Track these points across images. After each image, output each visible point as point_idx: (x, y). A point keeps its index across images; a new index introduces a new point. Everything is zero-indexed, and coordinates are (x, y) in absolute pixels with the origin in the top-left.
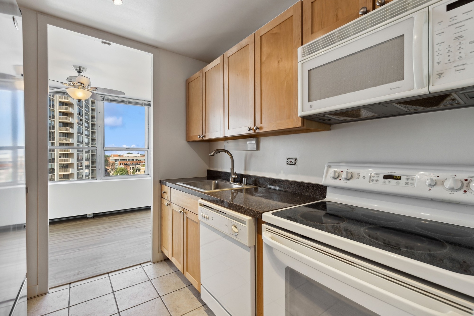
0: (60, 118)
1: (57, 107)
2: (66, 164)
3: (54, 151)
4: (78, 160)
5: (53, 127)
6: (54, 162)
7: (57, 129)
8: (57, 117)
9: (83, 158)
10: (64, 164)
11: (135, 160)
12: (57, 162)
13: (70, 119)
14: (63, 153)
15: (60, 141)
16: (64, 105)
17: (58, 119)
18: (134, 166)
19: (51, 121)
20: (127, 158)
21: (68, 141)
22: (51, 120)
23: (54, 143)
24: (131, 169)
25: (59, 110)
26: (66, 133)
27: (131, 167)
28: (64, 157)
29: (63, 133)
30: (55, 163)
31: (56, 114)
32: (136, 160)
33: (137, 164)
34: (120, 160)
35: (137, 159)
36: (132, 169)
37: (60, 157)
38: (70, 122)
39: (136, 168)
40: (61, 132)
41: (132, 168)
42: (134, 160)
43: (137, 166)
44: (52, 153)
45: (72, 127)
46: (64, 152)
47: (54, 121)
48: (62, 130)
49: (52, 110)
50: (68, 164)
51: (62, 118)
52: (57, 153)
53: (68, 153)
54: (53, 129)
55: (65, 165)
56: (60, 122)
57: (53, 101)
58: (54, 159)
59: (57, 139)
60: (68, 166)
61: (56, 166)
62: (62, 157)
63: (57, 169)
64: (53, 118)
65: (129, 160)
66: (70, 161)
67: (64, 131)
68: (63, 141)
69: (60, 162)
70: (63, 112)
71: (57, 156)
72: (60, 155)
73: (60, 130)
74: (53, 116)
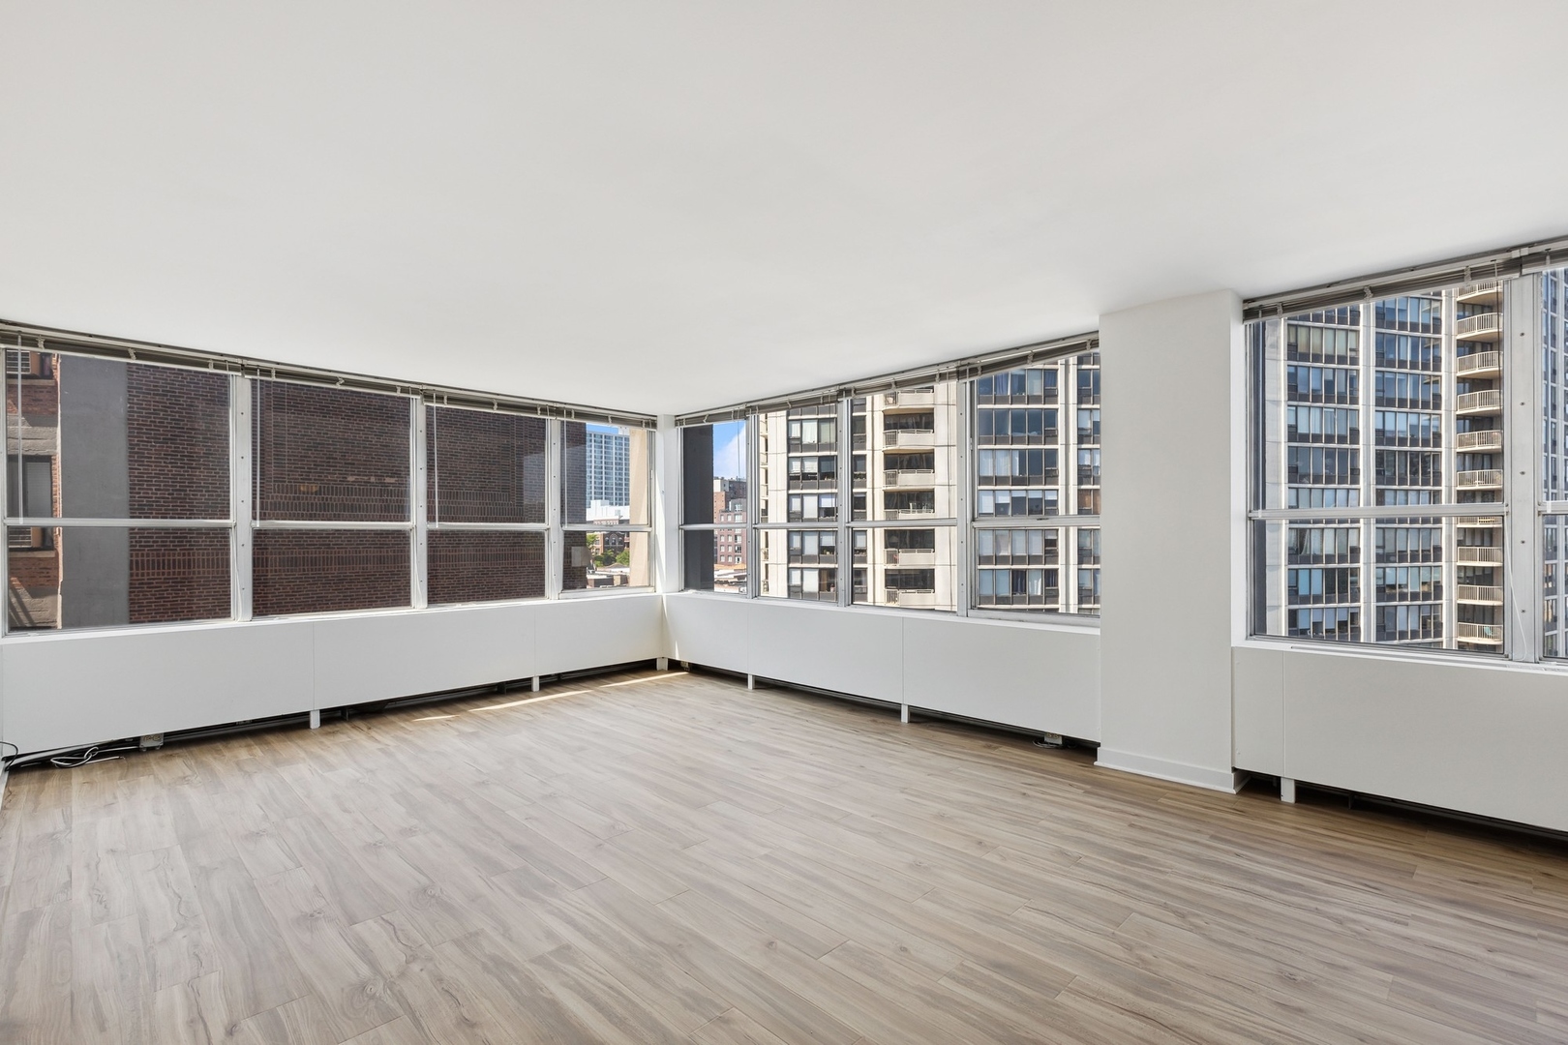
0: (1461, 403)
1: (1450, 364)
2: (1484, 568)
3: (1438, 520)
5: (1437, 436)
6: (1438, 558)
7: (1450, 443)
8: (1448, 400)
9: (1555, 549)
10: (1474, 568)
12: (1449, 561)
14: (1473, 530)
15: (1461, 484)
16: (1478, 347)
17: (1452, 403)
19: (1430, 420)
21: (1493, 481)
22: (1430, 414)
23: (1440, 491)
25: (1460, 374)
26: (1483, 454)
28: (1478, 542)
29: (1474, 454)
30: (1443, 563)
31: (1448, 389)
37: (1460, 543)
40: (1464, 453)
44: (1431, 529)
46: (1478, 526)
47: (1441, 415)
48: (1468, 444)
49: (1432, 379)
50: (1492, 568)
51: (1467, 400)
52: (1450, 530)
53: (1491, 529)
54: (1437, 444)
55: (1470, 574)
56: (1459, 417)
57: (1437, 347)
58: (1438, 549)
59: (1450, 480)
60: (1492, 575)
61: (1447, 574)
62: (1468, 542)
63: (1450, 587)
64: (1437, 406)
67: (1477, 448)
68: (1471, 482)
69: (1461, 559)
70: (1473, 379)
71: (1449, 537)
72: (1462, 534)
73: (1461, 444)
74: (1437, 397)
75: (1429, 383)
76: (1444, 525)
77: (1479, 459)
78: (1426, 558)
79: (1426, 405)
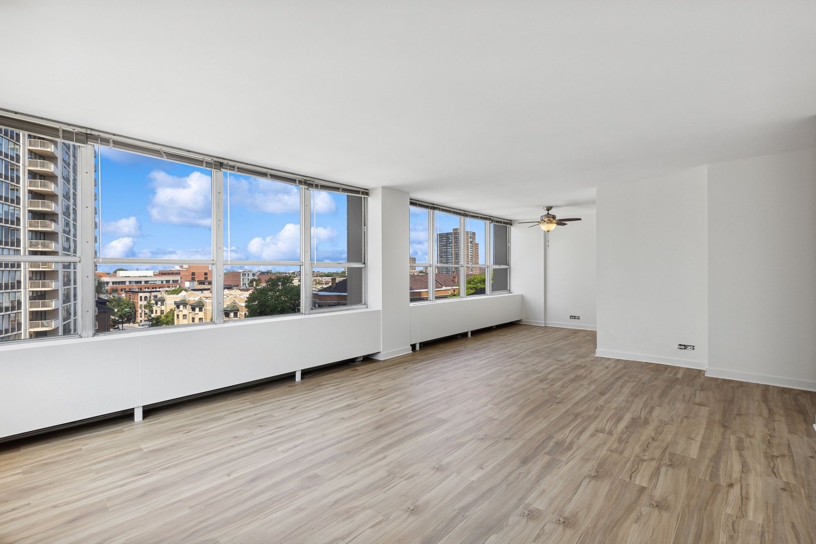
0: (31, 204)
1: (24, 181)
2: (41, 291)
3: (19, 266)
4: (65, 285)
5: (18, 219)
6: (19, 287)
7: (25, 224)
8: (24, 201)
10: (37, 291)
11: (143, 283)
12: (25, 288)
13: (52, 206)
14: (37, 271)
15: (31, 247)
16: (38, 177)
17: (25, 206)
18: (148, 295)
19: (14, 210)
20: (127, 280)
21: (48, 247)
22: (15, 207)
23: (20, 250)
24: (141, 300)
25: (29, 188)
26: (42, 232)
27: (141, 297)
28: (38, 278)
29: (36, 232)
30: (22, 290)
31: (23, 195)
32: (146, 282)
33: (153, 290)
34: (111, 284)
35: (148, 281)
36: (145, 300)
37: (30, 279)
38: (53, 211)
39: (152, 298)
40: (32, 231)
41: (143, 299)
42: (140, 282)
43: (154, 294)
44: (15, 271)
45: (56, 221)
46: (41, 269)
47: (20, 208)
48: (35, 227)
49: (16, 188)
50: (45, 291)
51: (33, 203)
52: (25, 271)
53: (44, 271)
54: (18, 224)
55: (39, 294)
56: (30, 211)
57: (18, 170)
58: (19, 282)
59: (25, 244)
60: (45, 294)
61: (24, 295)
62: (34, 278)
63: (26, 302)
64: (18, 203)
65: (130, 282)
66: (52, 285)
67: (40, 229)
68: (36, 245)
69: (31, 287)
70: (36, 193)
71: (25, 276)
72: (31, 273)
73: (31, 226)
74: (18, 198)
76: (22, 269)
77: (38, 235)
78: (13, 287)
79: (12, 201)
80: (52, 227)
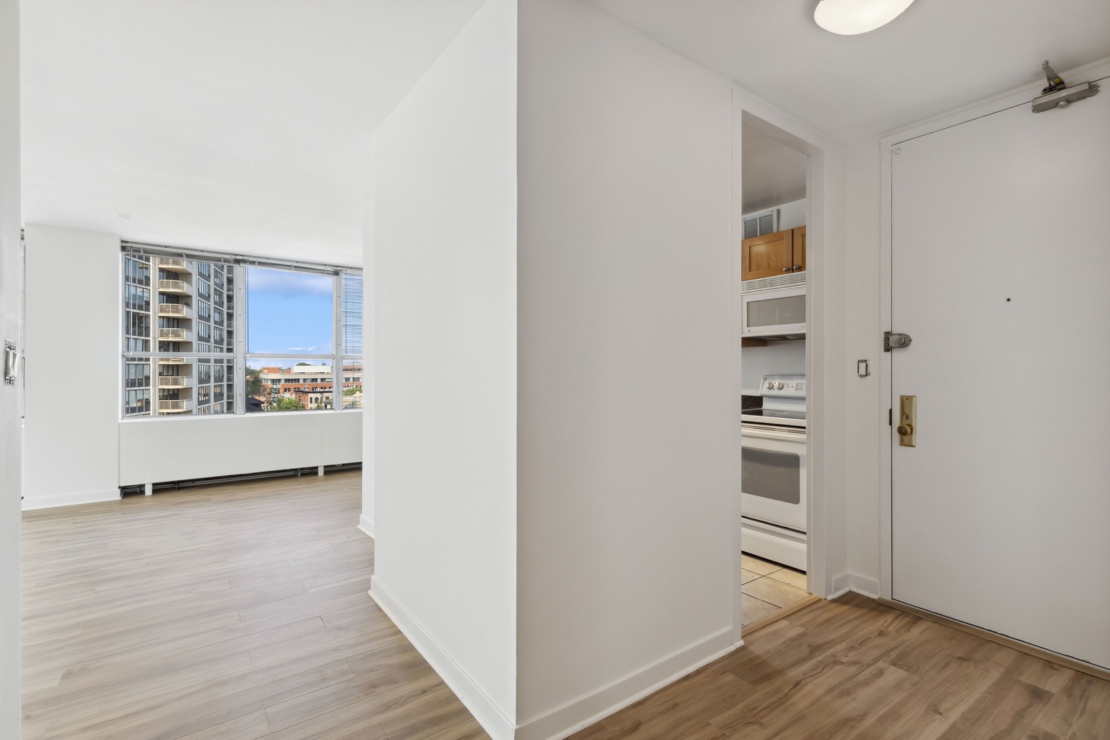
0: (162, 285)
2: (174, 389)
3: (148, 360)
4: (201, 381)
5: (148, 303)
6: (148, 384)
7: (155, 309)
8: (154, 282)
9: (210, 377)
10: (169, 390)
11: (319, 381)
12: (154, 386)
13: (183, 287)
14: (168, 365)
15: (161, 336)
17: (157, 286)
18: (319, 396)
19: (143, 292)
20: (301, 377)
21: (179, 336)
22: (143, 288)
23: (148, 341)
24: (311, 402)
25: (160, 266)
26: (174, 319)
27: (311, 398)
28: (170, 373)
29: (168, 318)
30: (151, 387)
31: (154, 274)
32: (323, 380)
33: (326, 390)
34: (283, 382)
35: (325, 379)
36: (315, 402)
37: (160, 374)
38: (184, 293)
39: (324, 399)
40: (163, 317)
41: (313, 400)
42: (316, 380)
43: (326, 395)
44: (143, 364)
45: (188, 305)
46: (170, 363)
47: (150, 290)
48: (165, 312)
49: (145, 266)
50: (178, 389)
51: (165, 283)
52: (154, 366)
53: (178, 365)
54: (148, 309)
55: (171, 393)
56: (161, 293)
58: (148, 378)
59: (155, 332)
60: (178, 393)
61: (153, 393)
62: (165, 374)
63: (155, 402)
64: (148, 284)
65: (305, 380)
66: (184, 383)
67: (171, 315)
68: (167, 335)
69: (161, 384)
70: (169, 271)
71: (154, 371)
72: (162, 368)
73: (161, 311)
74: (148, 278)
75: (142, 268)
76: (151, 362)
77: (171, 321)
78: (140, 385)
79: (140, 282)
80: (184, 312)
